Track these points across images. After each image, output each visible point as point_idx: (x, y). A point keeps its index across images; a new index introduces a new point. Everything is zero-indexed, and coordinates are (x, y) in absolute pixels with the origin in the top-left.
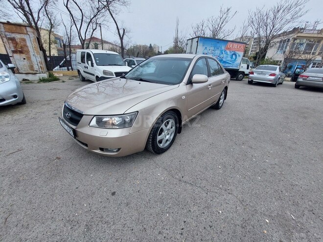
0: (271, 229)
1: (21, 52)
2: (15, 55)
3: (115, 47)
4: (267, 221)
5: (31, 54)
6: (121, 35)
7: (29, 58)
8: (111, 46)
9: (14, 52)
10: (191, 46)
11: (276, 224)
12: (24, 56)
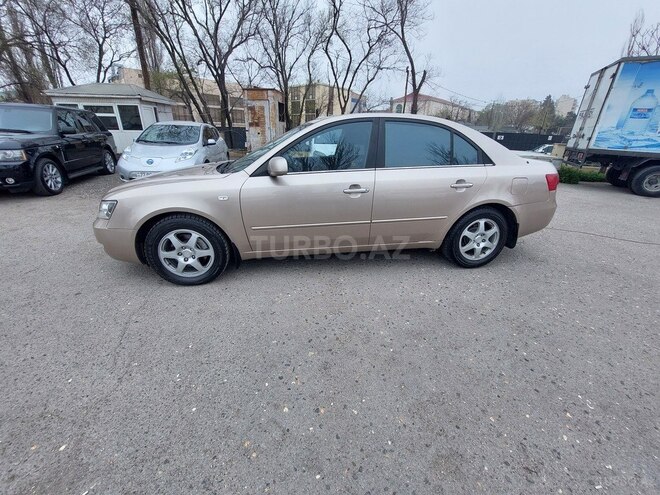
0: (41, 457)
1: (257, 125)
2: (251, 128)
3: (450, 108)
4: (62, 449)
5: (267, 126)
6: (417, 85)
7: (263, 132)
8: (442, 107)
9: (251, 125)
10: (596, 90)
11: (56, 466)
12: (259, 129)
